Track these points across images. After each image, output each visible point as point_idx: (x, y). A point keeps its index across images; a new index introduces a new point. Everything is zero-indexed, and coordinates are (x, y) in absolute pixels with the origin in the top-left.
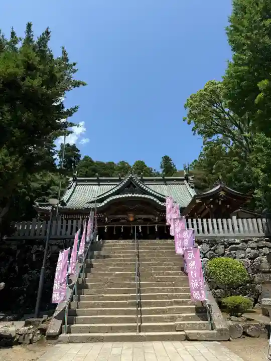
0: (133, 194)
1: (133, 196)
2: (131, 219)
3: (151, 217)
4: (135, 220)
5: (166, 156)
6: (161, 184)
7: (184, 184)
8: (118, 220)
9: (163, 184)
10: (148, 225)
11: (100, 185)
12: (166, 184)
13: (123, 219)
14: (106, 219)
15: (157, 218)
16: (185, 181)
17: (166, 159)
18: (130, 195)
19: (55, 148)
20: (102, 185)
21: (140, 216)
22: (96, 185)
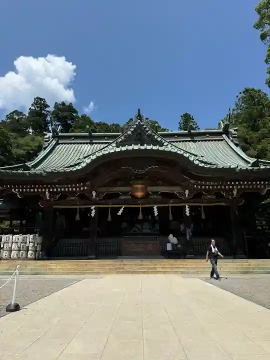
0: (142, 145)
1: (142, 148)
2: (139, 194)
3: (176, 190)
4: (147, 195)
5: (186, 114)
6: (187, 141)
7: (222, 140)
8: (117, 195)
9: (189, 141)
10: (170, 205)
11: (93, 143)
12: (194, 141)
13: (125, 193)
14: (94, 194)
15: (187, 192)
16: (224, 136)
17: (187, 118)
18: (136, 147)
19: (47, 109)
20: (96, 143)
21: (155, 189)
22: (87, 143)
